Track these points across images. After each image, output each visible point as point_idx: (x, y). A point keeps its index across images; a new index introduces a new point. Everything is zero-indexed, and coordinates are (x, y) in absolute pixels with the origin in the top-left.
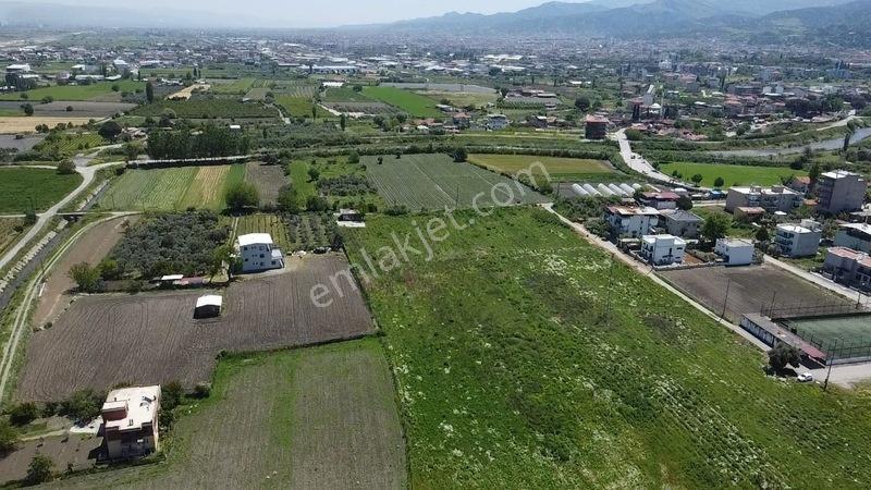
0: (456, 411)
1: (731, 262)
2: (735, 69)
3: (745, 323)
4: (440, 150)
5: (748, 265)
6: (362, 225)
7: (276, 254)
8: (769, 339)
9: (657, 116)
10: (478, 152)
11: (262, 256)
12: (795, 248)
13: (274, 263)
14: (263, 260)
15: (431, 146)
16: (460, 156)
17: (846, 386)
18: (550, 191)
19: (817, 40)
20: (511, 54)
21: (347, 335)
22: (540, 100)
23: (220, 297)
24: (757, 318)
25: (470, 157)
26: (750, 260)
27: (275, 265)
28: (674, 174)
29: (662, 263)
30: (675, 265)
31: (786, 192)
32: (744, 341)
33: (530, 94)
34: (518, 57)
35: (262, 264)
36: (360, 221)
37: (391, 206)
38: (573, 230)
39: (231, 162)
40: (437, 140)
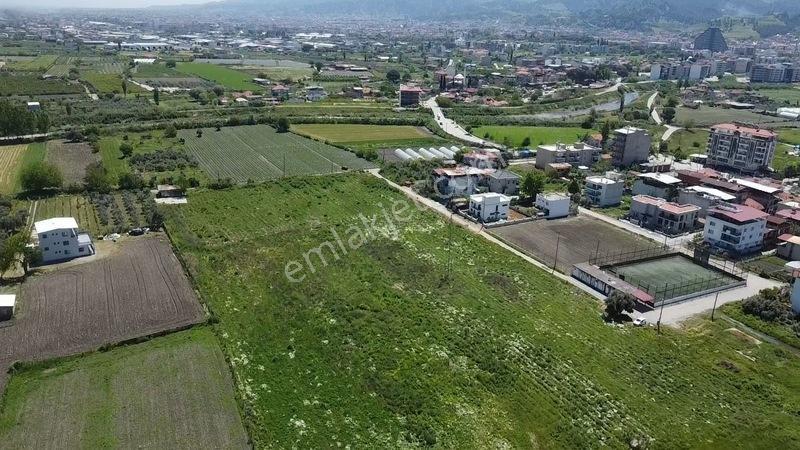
0: (306, 402)
1: (551, 215)
2: (519, 45)
3: (576, 273)
4: (261, 122)
5: (566, 216)
6: (184, 201)
7: (83, 239)
8: (600, 287)
9: (461, 86)
10: (300, 123)
11: (66, 243)
12: (603, 198)
13: (81, 249)
14: (66, 247)
15: (252, 117)
16: (282, 127)
17: (676, 326)
18: (375, 157)
19: (579, 21)
20: (321, 32)
21: (173, 327)
22: (354, 74)
23: (13, 297)
24: (586, 267)
25: (293, 128)
26: (566, 212)
27: (83, 251)
28: (486, 137)
29: (490, 220)
30: (502, 221)
31: (586, 148)
32: (579, 291)
33: (343, 68)
34: (328, 35)
35: (66, 252)
36: (181, 197)
37: (214, 180)
38: (402, 194)
39: (28, 141)
40: (257, 111)
